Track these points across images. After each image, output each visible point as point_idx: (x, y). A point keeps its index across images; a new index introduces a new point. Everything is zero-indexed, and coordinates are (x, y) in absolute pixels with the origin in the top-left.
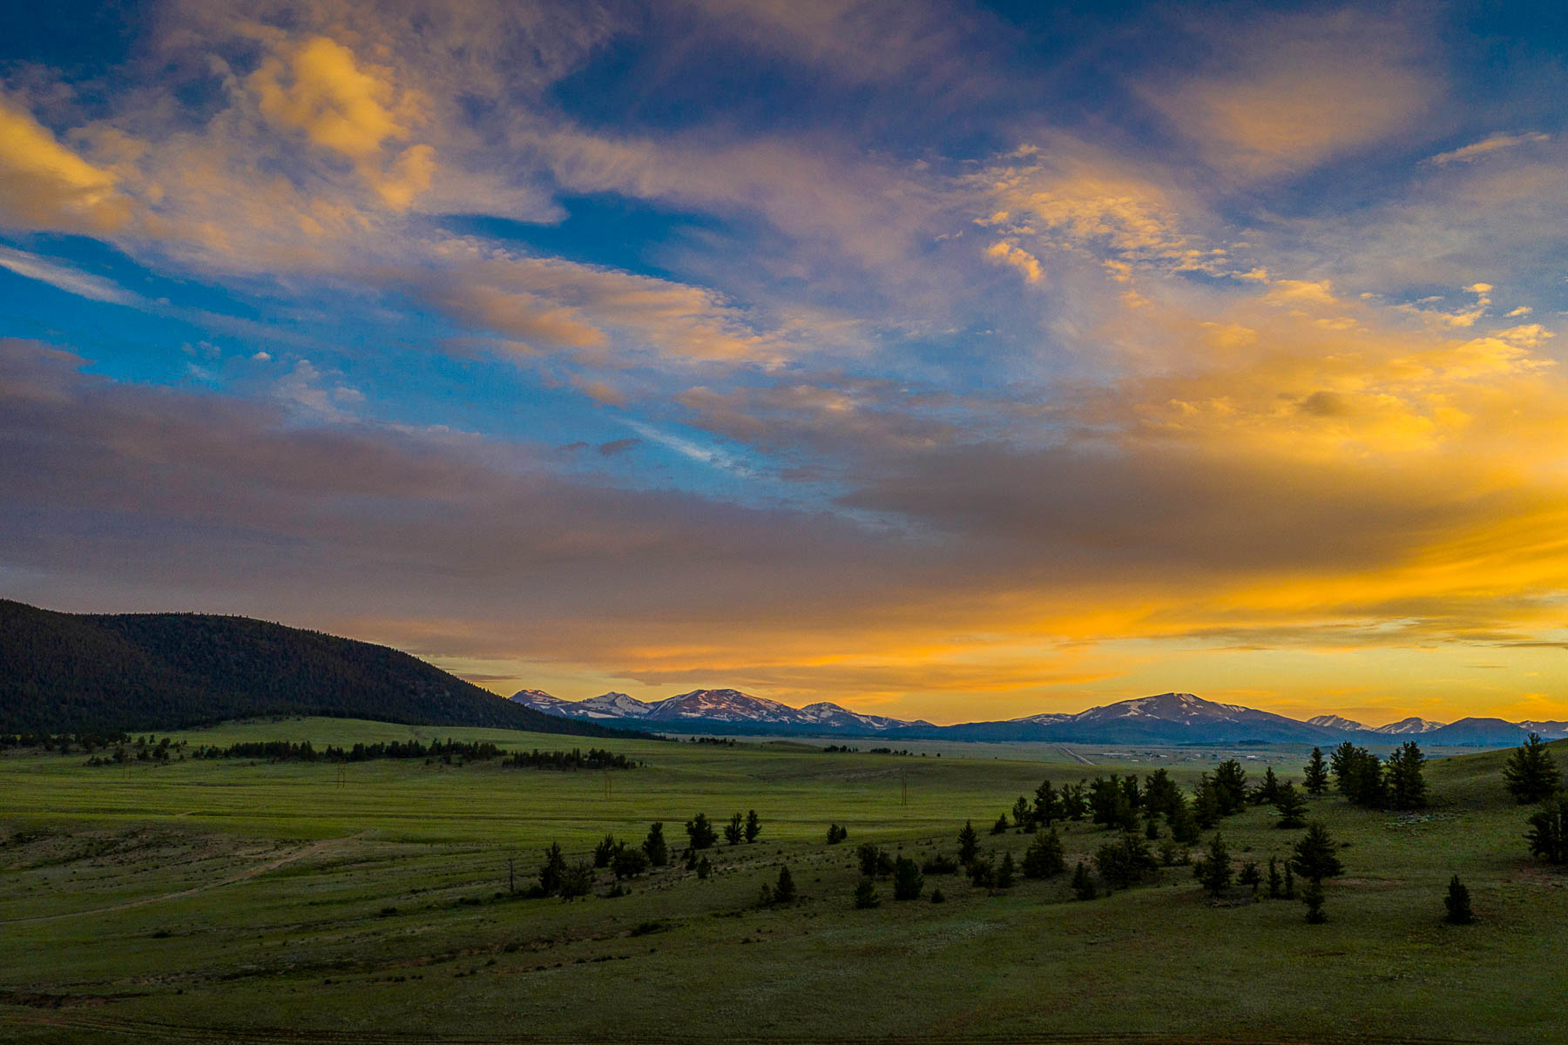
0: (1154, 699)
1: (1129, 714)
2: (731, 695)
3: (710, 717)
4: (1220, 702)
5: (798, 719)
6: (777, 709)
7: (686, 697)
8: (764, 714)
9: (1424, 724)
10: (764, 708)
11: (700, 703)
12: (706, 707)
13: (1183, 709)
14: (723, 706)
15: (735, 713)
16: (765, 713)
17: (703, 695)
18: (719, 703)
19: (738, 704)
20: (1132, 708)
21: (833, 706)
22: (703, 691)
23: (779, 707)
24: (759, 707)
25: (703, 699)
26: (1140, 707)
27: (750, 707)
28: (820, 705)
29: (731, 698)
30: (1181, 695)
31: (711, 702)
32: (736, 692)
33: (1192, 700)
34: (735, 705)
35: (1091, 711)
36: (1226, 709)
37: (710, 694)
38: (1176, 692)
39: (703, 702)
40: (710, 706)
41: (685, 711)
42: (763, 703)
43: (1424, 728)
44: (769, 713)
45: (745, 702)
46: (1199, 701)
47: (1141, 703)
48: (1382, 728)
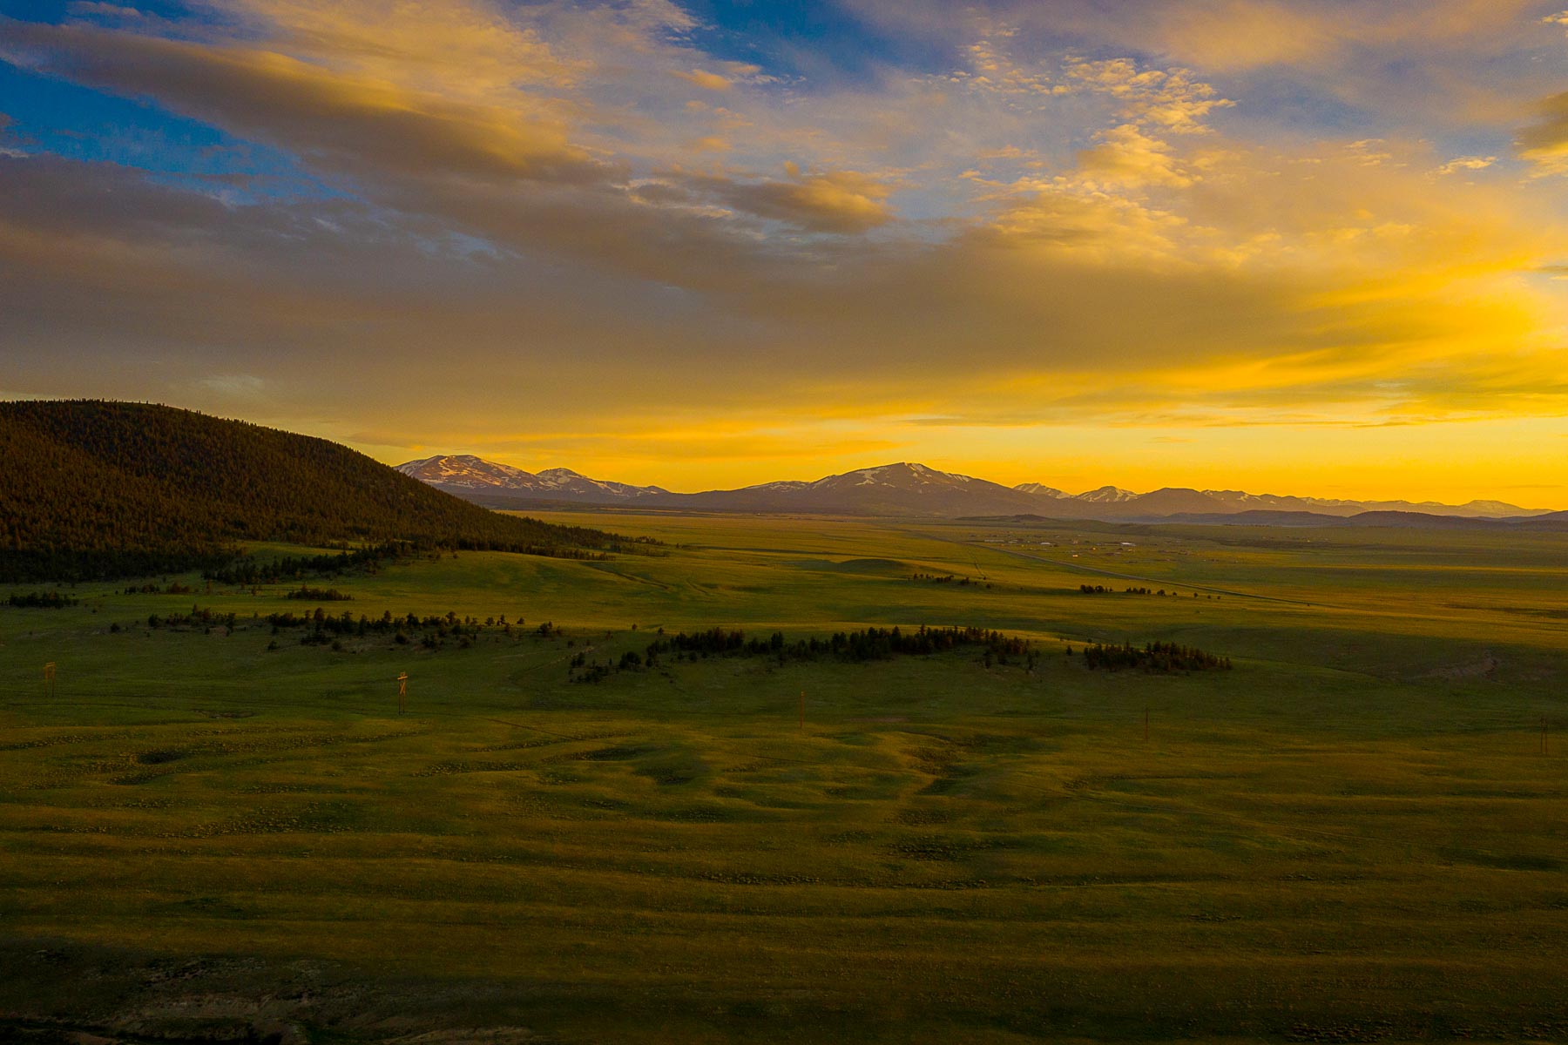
0: (886, 469)
1: (864, 483)
2: (471, 461)
3: (452, 484)
4: (946, 472)
5: (541, 485)
6: (518, 475)
7: (425, 463)
8: (507, 481)
9: (1118, 492)
10: (506, 475)
11: (441, 469)
12: (447, 474)
13: (915, 479)
14: (465, 472)
15: (477, 479)
16: (507, 479)
17: (443, 461)
18: (461, 469)
19: (479, 470)
20: (866, 476)
21: (568, 472)
22: (443, 457)
23: (521, 473)
24: (500, 474)
25: (444, 465)
26: (873, 476)
27: (492, 473)
28: (556, 470)
29: (471, 464)
30: (911, 464)
31: (452, 468)
32: (476, 459)
33: (921, 469)
34: (476, 471)
35: (827, 479)
36: (952, 478)
37: (450, 461)
38: (906, 462)
39: (444, 468)
40: (451, 472)
41: (427, 477)
42: (504, 470)
43: (1118, 496)
44: (511, 480)
45: (487, 468)
46: (927, 470)
47: (874, 472)
48: (1080, 496)
